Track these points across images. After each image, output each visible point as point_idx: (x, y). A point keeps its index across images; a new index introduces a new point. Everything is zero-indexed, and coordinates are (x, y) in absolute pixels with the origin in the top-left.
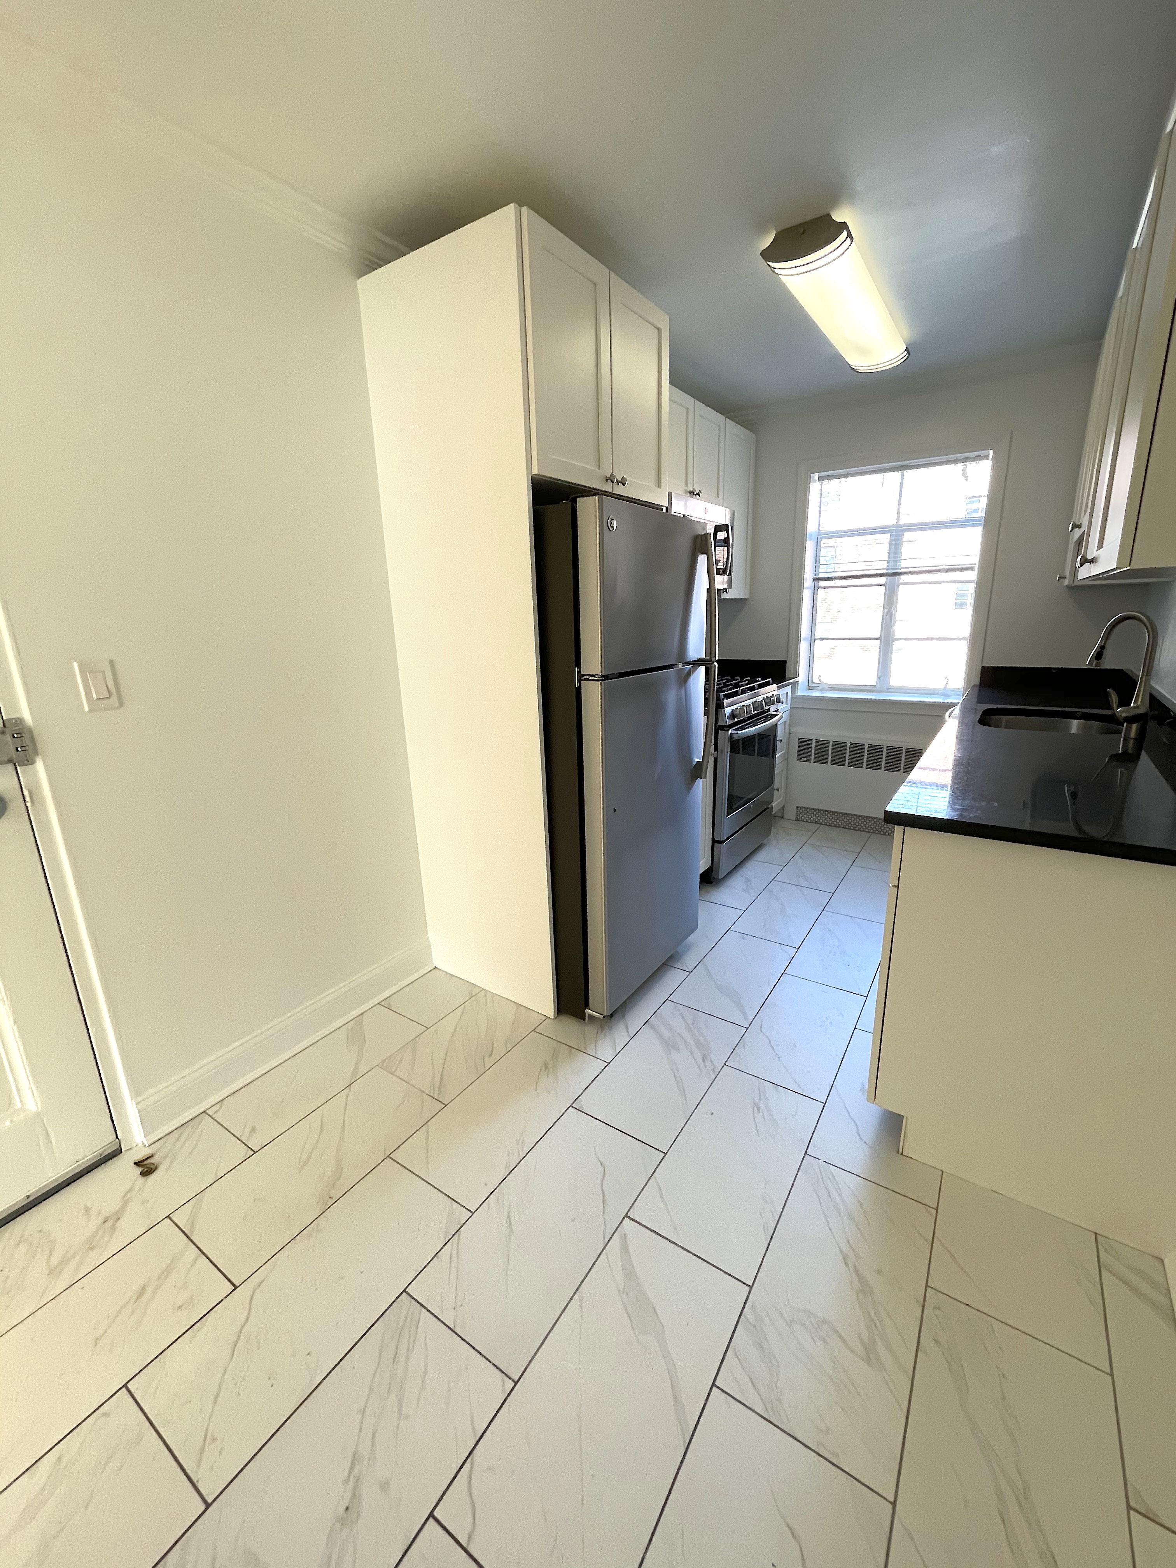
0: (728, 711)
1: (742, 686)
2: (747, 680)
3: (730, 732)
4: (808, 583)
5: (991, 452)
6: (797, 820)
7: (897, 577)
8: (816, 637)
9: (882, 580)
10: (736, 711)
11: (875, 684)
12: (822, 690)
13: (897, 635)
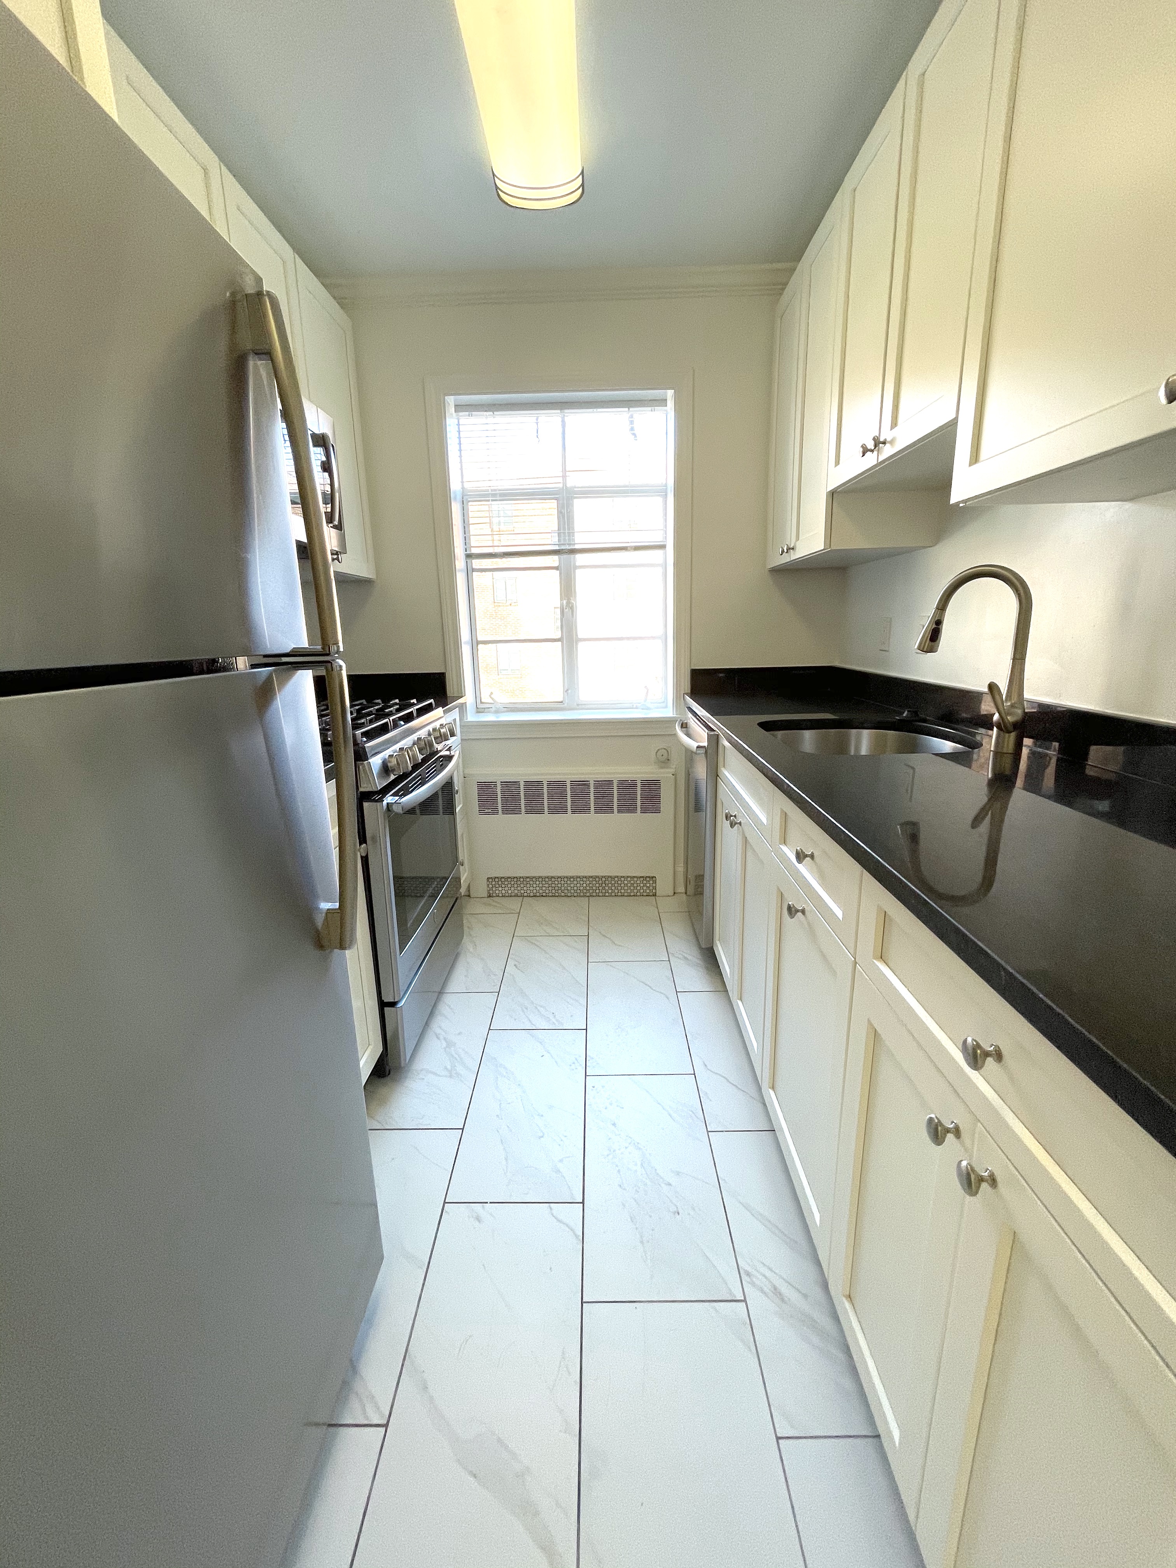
0: (375, 762)
1: (391, 714)
2: (396, 704)
3: (385, 803)
4: (460, 563)
5: (670, 393)
6: (490, 896)
7: (572, 556)
8: (479, 639)
9: (553, 560)
10: (390, 762)
11: (561, 700)
12: (497, 712)
13: (580, 635)
